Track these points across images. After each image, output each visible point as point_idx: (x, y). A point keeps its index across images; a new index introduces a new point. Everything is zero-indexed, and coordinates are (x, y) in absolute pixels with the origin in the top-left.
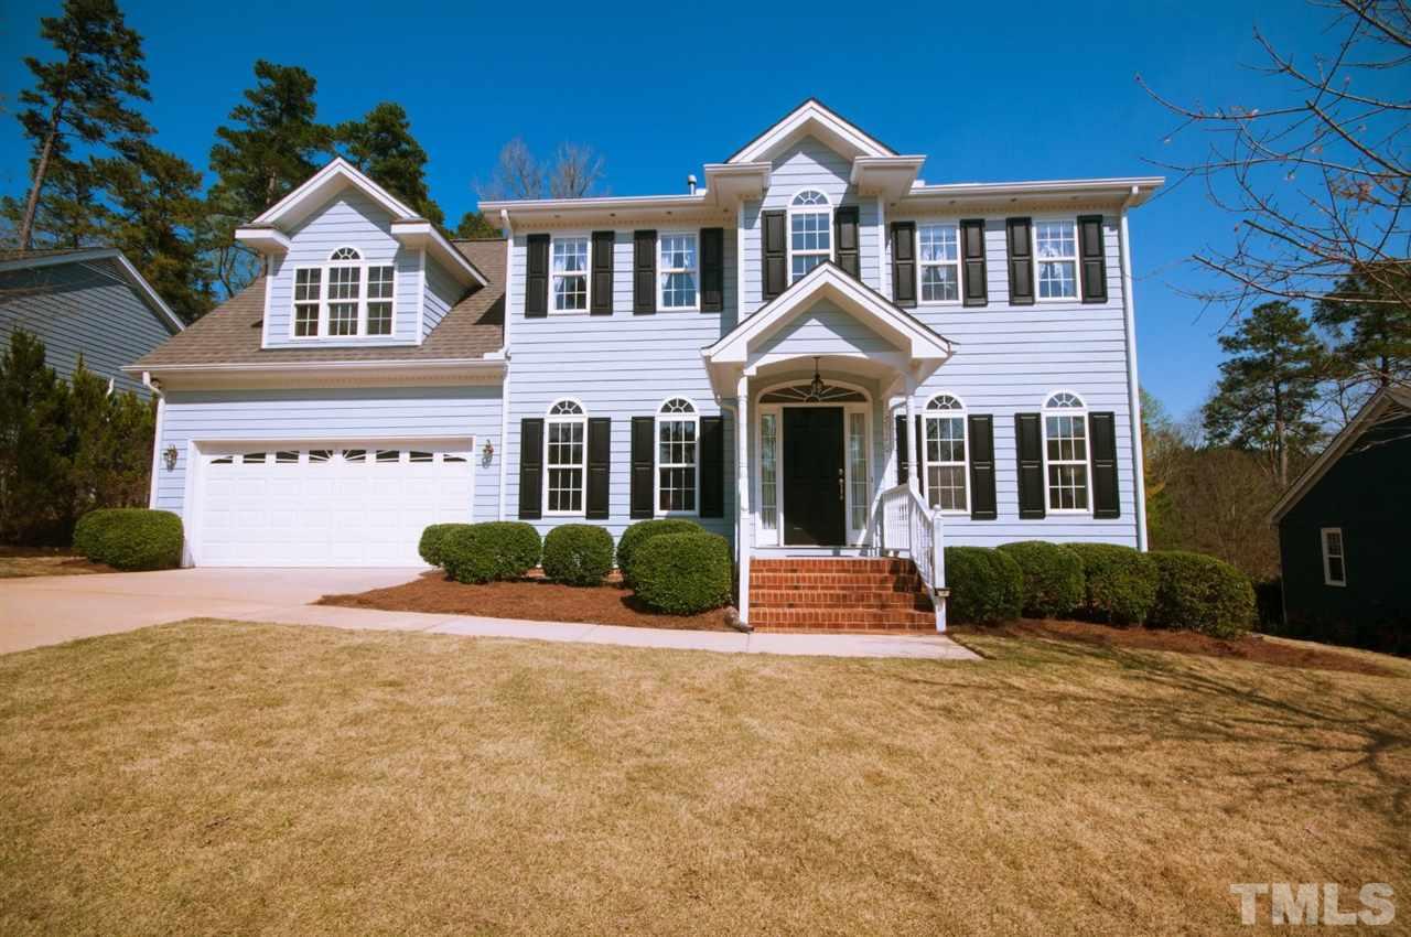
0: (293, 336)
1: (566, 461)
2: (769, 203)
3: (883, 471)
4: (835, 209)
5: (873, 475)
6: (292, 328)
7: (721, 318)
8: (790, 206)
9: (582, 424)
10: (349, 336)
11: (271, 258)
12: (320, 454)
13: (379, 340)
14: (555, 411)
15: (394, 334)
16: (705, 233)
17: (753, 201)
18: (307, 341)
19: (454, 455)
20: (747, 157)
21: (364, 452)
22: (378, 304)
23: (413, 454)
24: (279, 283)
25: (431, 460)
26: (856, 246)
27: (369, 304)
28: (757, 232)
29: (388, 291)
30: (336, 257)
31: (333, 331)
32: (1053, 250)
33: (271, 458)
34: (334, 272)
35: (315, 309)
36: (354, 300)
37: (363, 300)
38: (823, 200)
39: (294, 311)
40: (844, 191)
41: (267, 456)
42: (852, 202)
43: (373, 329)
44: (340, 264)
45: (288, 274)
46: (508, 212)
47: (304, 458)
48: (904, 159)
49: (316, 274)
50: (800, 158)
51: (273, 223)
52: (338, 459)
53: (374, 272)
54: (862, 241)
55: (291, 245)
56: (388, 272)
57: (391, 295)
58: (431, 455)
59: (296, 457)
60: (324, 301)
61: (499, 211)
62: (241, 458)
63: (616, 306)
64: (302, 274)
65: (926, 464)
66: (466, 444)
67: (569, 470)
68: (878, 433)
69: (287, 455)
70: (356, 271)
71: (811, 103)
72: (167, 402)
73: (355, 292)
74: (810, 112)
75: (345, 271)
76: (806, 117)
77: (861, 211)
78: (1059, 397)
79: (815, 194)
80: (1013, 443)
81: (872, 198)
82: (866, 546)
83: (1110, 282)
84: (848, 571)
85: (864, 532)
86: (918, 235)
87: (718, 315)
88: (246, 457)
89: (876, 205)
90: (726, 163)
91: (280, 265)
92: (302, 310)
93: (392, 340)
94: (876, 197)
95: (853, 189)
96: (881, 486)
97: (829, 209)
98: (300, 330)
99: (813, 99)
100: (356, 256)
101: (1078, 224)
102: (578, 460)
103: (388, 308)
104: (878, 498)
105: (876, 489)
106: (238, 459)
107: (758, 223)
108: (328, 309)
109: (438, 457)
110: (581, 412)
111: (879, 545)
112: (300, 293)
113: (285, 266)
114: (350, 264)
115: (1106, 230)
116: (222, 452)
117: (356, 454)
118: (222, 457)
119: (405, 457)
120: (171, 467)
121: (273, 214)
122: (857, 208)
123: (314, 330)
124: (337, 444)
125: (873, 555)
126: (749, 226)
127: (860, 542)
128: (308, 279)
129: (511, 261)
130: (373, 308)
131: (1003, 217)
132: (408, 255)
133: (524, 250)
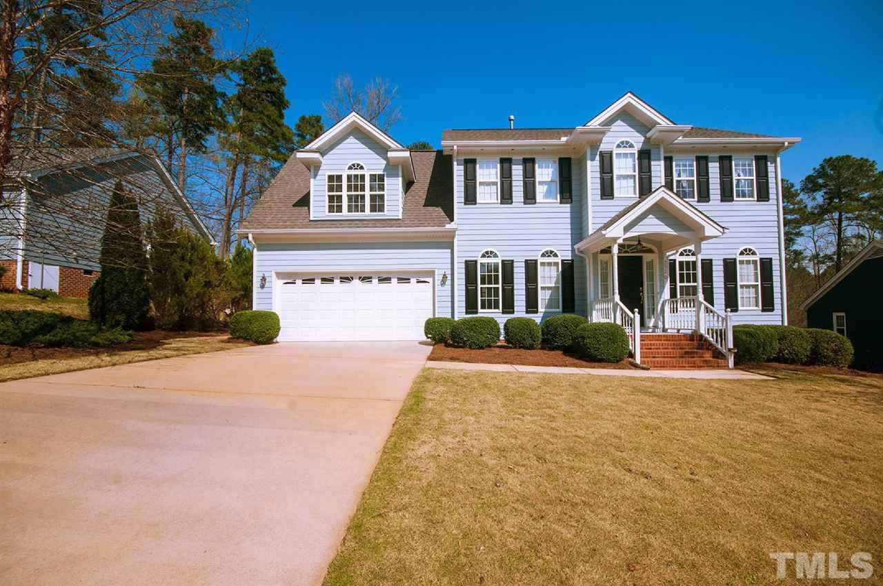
0: (327, 214)
1: (490, 283)
2: (603, 147)
3: (664, 288)
4: (638, 151)
5: (659, 291)
6: (327, 209)
7: (571, 207)
8: (614, 148)
9: (498, 263)
10: (359, 213)
11: (313, 167)
12: (346, 279)
13: (377, 215)
14: (483, 256)
15: (386, 212)
16: (561, 160)
17: (595, 145)
18: (335, 216)
19: (422, 280)
20: (595, 123)
21: (371, 278)
22: (376, 195)
23: (399, 279)
24: (317, 182)
25: (409, 282)
26: (650, 171)
27: (371, 195)
28: (597, 162)
29: (382, 188)
30: (350, 168)
31: (350, 210)
32: (743, 174)
33: (318, 282)
34: (349, 177)
35: (340, 198)
36: (362, 193)
37: (367, 193)
38: (631, 146)
39: (327, 199)
40: (642, 141)
41: (316, 280)
42: (647, 147)
43: (373, 209)
44: (353, 172)
45: (322, 177)
46: (458, 147)
47: (337, 281)
48: (680, 127)
49: (339, 178)
50: (619, 122)
51: (316, 149)
52: (356, 282)
53: (373, 177)
54: (653, 168)
55: (325, 161)
56: (381, 178)
57: (383, 190)
58: (409, 279)
59: (333, 281)
60: (345, 193)
61: (453, 147)
62: (301, 281)
63: (514, 199)
64: (331, 178)
65: (679, 284)
66: (431, 273)
67: (491, 288)
68: (661, 269)
69: (327, 280)
70: (363, 177)
71: (629, 94)
72: (258, 250)
73: (363, 189)
74: (628, 99)
75: (356, 176)
76: (626, 102)
77: (652, 152)
78: (746, 250)
79: (627, 142)
80: (722, 274)
81: (657, 145)
82: (655, 327)
83: (771, 191)
84: (669, 340)
85: (653, 320)
86: (674, 164)
87: (569, 205)
88: (303, 280)
89: (659, 148)
90: (585, 126)
91: (318, 172)
92: (331, 198)
93: (384, 215)
94: (659, 145)
95: (647, 141)
96: (663, 296)
97: (635, 151)
98: (331, 209)
99: (630, 92)
100: (362, 168)
101: (755, 160)
102: (496, 282)
103: (382, 197)
104: (661, 302)
105: (660, 298)
106: (299, 282)
107: (598, 158)
108: (347, 198)
109: (413, 281)
110: (497, 257)
111: (662, 326)
112: (331, 189)
113: (320, 172)
114: (359, 172)
115: (769, 163)
116: (290, 278)
117: (366, 278)
118: (289, 281)
119: (394, 281)
120: (262, 287)
121: (317, 144)
122: (650, 150)
123: (339, 209)
124: (356, 273)
125: (659, 332)
126: (593, 160)
127: (651, 325)
128: (334, 180)
129: (455, 173)
130: (373, 198)
131: (717, 155)
132: (392, 168)
133: (462, 167)
